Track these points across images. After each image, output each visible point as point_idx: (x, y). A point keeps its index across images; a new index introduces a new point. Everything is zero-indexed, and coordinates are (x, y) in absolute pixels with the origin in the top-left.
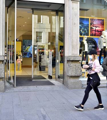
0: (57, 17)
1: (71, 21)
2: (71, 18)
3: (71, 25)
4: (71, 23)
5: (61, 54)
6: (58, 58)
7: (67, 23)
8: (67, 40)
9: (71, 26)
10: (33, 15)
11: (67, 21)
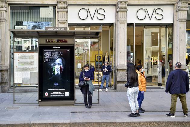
0: (166, 29)
1: (179, 38)
2: (179, 36)
3: (179, 41)
4: (179, 40)
5: (170, 63)
6: (167, 68)
7: (175, 39)
8: (175, 53)
9: (179, 43)
10: (145, 29)
11: (176, 38)
